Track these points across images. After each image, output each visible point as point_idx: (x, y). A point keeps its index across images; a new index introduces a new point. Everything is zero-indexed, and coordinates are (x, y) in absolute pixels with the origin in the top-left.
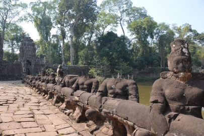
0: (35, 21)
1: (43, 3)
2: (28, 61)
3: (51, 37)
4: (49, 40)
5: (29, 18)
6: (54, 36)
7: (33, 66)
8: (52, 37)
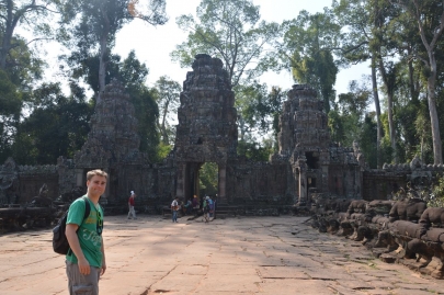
0: (295, 66)
1: (312, 18)
2: (309, 155)
3: (337, 100)
4: (332, 108)
5: (280, 61)
6: (343, 97)
7: (325, 170)
8: (340, 101)
